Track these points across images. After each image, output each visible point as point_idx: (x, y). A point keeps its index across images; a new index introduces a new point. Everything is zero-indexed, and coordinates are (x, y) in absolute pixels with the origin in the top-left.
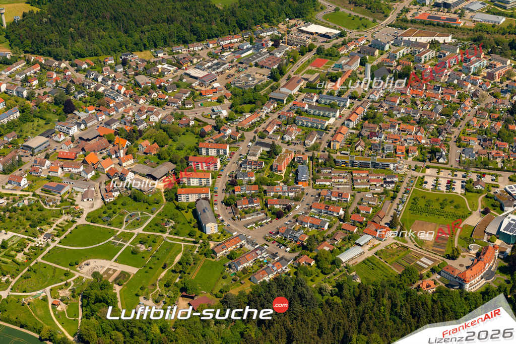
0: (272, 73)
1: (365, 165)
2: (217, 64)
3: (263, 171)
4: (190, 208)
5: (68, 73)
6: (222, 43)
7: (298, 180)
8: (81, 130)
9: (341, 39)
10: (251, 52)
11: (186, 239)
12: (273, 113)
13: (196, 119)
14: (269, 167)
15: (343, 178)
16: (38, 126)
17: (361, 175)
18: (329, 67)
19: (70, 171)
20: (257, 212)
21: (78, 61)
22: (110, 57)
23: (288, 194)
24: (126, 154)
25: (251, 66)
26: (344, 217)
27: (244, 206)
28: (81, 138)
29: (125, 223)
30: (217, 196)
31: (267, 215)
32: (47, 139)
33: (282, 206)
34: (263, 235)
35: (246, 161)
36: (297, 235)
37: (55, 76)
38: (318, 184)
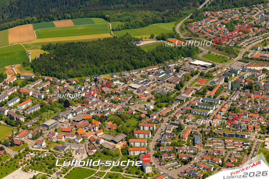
0: (176, 86)
1: (231, 136)
2: (146, 81)
3: (175, 139)
4: (136, 159)
5: (65, 86)
6: (148, 70)
7: (195, 144)
8: (74, 116)
9: (213, 68)
10: (164, 75)
11: (134, 175)
12: (179, 107)
13: (136, 111)
14: (178, 136)
15: (220, 142)
16: (50, 114)
17: (229, 141)
18: (208, 83)
19: (69, 138)
20: (173, 161)
21: (70, 79)
22: (87, 78)
23: (190, 151)
24: (99, 129)
25: (164, 82)
26: (222, 164)
27: (166, 158)
28: (74, 121)
29: (100, 167)
30: (150, 152)
31: (178, 163)
32: (56, 121)
33: (187, 158)
34: (177, 174)
35: (165, 133)
36: (197, 174)
37: (58, 87)
38: (206, 146)
